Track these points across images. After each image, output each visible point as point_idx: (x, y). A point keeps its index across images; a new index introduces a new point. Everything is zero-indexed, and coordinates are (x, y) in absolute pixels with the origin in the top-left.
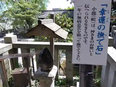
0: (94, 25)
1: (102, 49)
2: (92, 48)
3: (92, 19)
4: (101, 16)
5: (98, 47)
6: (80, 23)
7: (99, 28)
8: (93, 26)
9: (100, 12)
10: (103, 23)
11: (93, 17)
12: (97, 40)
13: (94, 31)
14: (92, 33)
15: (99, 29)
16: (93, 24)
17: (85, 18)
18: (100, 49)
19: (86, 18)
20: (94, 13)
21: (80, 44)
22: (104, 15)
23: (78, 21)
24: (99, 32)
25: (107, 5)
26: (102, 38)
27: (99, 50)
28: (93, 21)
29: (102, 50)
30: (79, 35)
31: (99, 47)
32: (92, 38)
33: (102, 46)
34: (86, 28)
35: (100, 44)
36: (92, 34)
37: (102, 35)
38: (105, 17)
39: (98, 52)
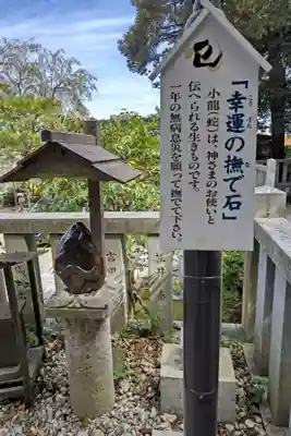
0: (216, 136)
1: (239, 204)
2: (211, 202)
3: (209, 122)
4: (233, 112)
5: (229, 198)
6: (177, 132)
7: (229, 146)
8: (212, 139)
9: (229, 101)
10: (238, 131)
11: (212, 116)
12: (226, 180)
13: (215, 155)
14: (211, 159)
15: (229, 149)
16: (212, 134)
17: (190, 119)
18: (234, 206)
19: (194, 118)
20: (213, 106)
21: (179, 193)
22: (240, 111)
23: (172, 127)
24: (229, 157)
25: (246, 83)
26: (237, 175)
27: (231, 208)
28: (212, 128)
29: (238, 208)
30: (176, 166)
31: (232, 200)
32: (212, 173)
33: (239, 196)
34: (196, 146)
35: (234, 191)
36: (211, 163)
37: (236, 163)
38: (242, 115)
39: (228, 213)
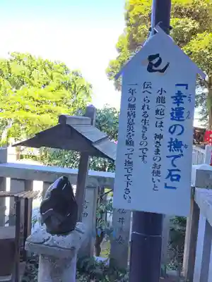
0: (162, 123)
1: (179, 177)
2: (156, 173)
3: (157, 111)
4: (176, 106)
5: (170, 171)
6: (132, 117)
7: (172, 130)
8: (158, 125)
9: (172, 97)
10: (179, 120)
11: (160, 108)
12: (168, 157)
13: (161, 137)
14: (158, 140)
15: (172, 133)
16: (159, 121)
17: (143, 109)
18: (175, 178)
19: (146, 108)
20: (161, 100)
21: (131, 163)
22: (181, 105)
23: (128, 113)
24: (172, 139)
25: (186, 85)
26: (177, 153)
27: (172, 180)
28: (159, 116)
29: (178, 180)
30: (129, 143)
31: (173, 173)
32: (158, 150)
33: (179, 170)
34: (146, 129)
35: (175, 166)
36: (157, 142)
38: (183, 108)
39: (170, 183)
